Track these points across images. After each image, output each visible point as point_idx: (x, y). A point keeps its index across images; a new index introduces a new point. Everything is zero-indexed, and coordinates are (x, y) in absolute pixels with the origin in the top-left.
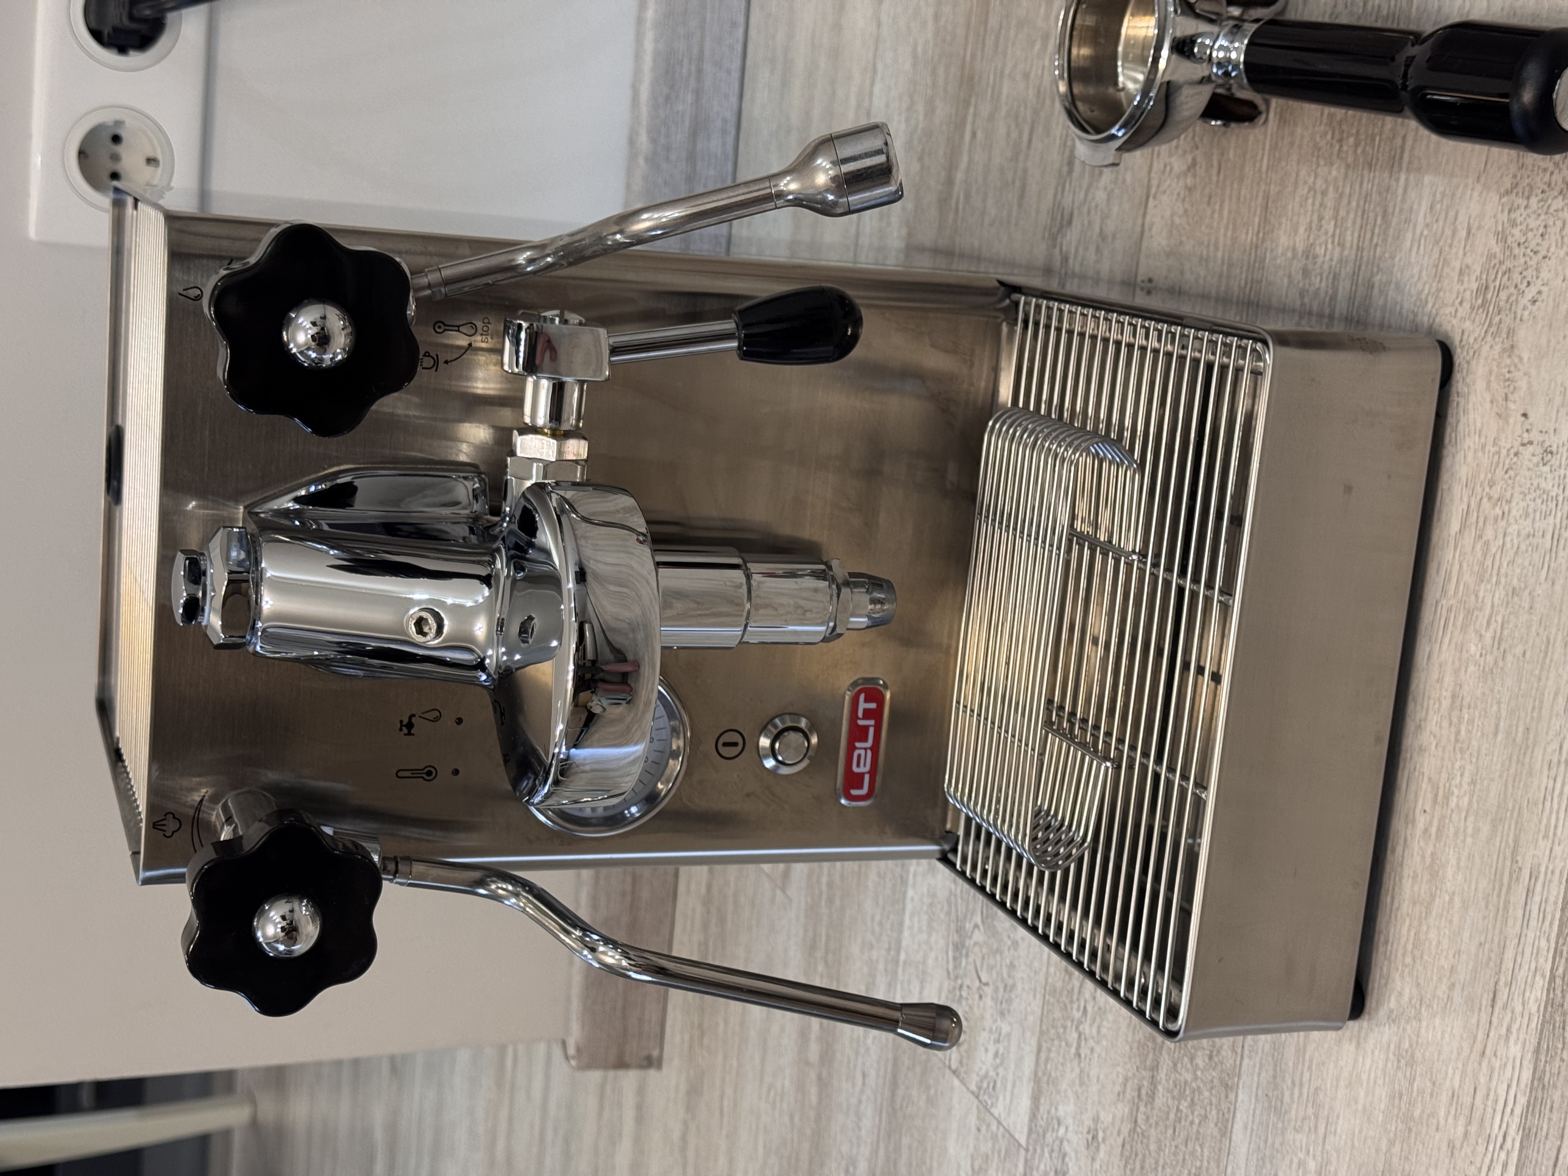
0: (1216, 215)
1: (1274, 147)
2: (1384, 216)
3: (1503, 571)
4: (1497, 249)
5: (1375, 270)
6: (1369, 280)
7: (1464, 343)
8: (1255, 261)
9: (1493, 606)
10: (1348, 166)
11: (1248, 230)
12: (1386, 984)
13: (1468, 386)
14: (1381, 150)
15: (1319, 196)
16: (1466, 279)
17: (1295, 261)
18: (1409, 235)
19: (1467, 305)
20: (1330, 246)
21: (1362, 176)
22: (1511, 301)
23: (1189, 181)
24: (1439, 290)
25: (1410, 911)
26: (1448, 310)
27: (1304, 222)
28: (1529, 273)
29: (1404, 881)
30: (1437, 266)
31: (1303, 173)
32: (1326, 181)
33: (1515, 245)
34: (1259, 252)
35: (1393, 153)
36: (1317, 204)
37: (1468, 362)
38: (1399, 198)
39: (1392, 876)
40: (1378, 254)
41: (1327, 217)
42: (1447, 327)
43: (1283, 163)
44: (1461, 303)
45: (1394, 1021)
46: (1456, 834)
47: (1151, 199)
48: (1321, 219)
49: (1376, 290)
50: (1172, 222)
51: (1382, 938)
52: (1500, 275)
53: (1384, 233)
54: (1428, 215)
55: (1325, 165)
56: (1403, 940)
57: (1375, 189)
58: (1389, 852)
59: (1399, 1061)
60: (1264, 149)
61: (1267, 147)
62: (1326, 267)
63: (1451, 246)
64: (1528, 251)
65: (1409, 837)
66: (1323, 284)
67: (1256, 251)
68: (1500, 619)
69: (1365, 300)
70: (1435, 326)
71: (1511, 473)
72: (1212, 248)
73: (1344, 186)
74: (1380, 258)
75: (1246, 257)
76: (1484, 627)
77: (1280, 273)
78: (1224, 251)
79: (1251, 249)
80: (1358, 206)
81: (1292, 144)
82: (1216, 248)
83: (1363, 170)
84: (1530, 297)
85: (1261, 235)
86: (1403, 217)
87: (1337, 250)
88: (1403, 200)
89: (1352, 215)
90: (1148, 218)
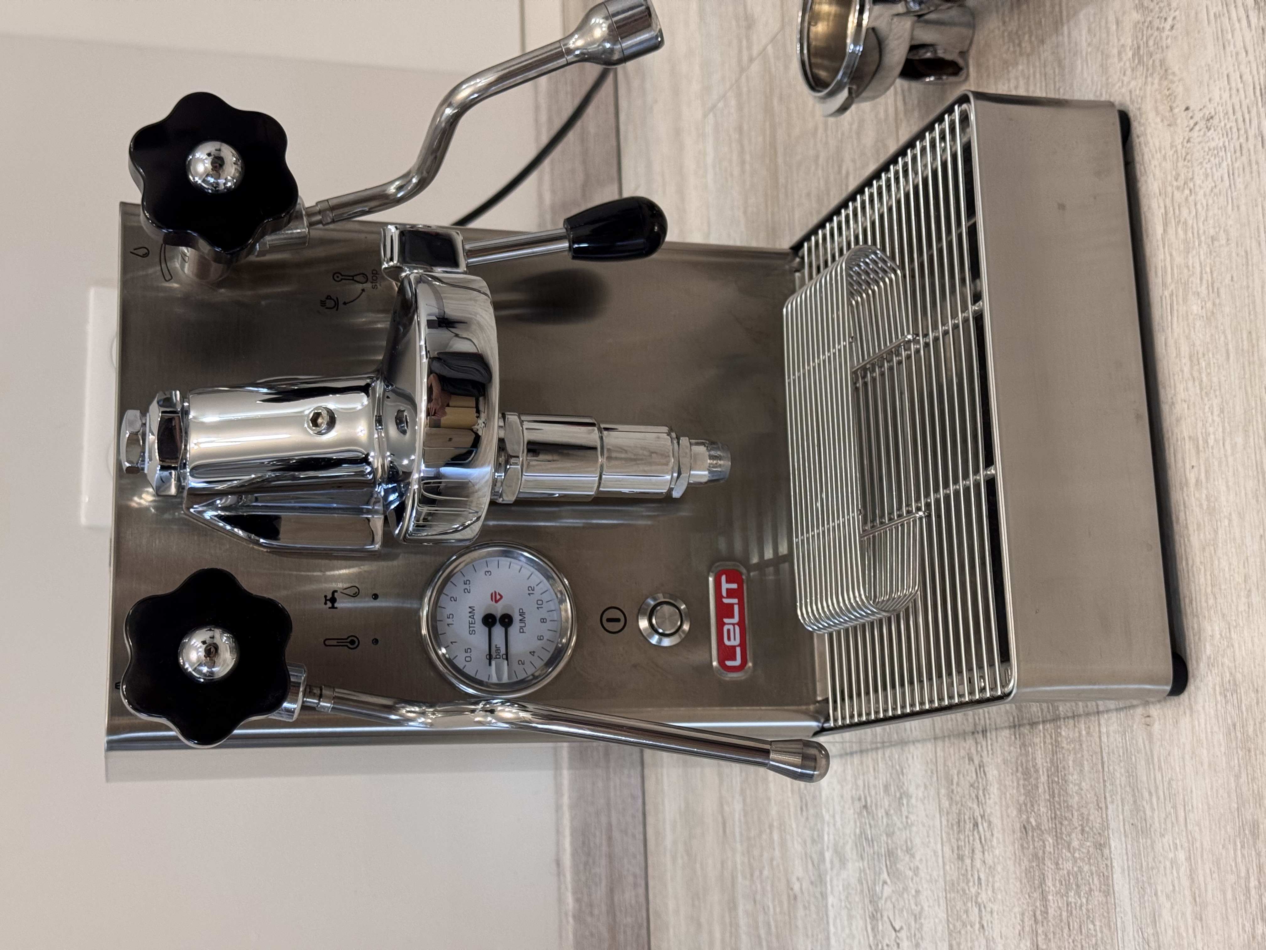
3: (1201, 232)
4: (1138, 16)
9: (1201, 264)
12: (1199, 639)
13: (1144, 125)
25: (1202, 560)
28: (1164, 12)
29: (1192, 538)
37: (1139, 109)
38: (1067, 44)
39: (1182, 542)
44: (1124, 74)
45: (1213, 666)
46: (1220, 463)
51: (1187, 601)
52: (1145, 32)
53: (1062, 74)
54: (1088, 37)
56: (1203, 588)
57: (1049, 53)
58: (1175, 524)
59: (1225, 696)
63: (1108, 43)
65: (1186, 498)
68: (1208, 270)
71: (1189, 157)
76: (1199, 286)
83: (1038, 48)
84: (1169, 27)
86: (1072, 54)
88: (1070, 43)
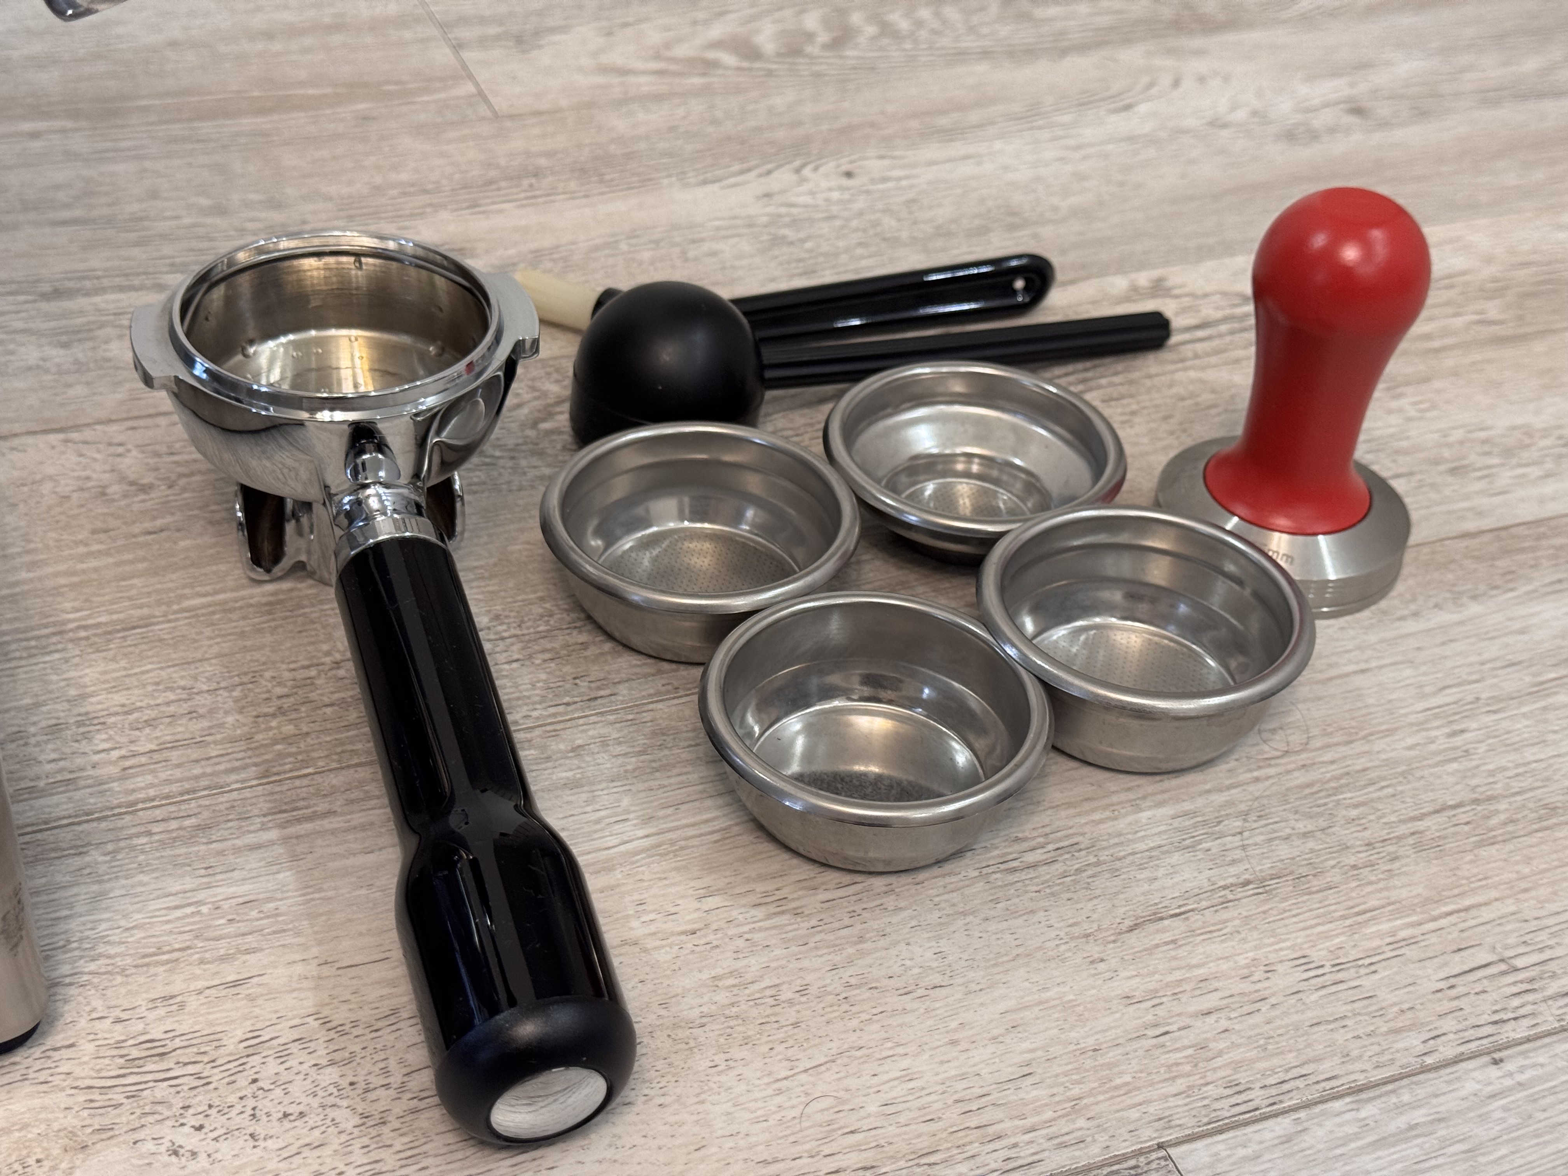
0: (82, 550)
1: (226, 609)
2: (199, 828)
4: (231, 1044)
5: (110, 847)
6: (89, 844)
7: (56, 1055)
8: (38, 638)
10: (249, 738)
11: (81, 610)
14: (298, 783)
15: (185, 707)
16: (161, 1012)
17: (66, 706)
18: (189, 883)
19: (118, 1033)
20: (115, 754)
21: (245, 768)
22: (159, 1108)
23: (115, 489)
24: (123, 971)
26: (98, 1003)
27: (135, 697)
28: (216, 1121)
30: (159, 952)
31: (208, 668)
32: (211, 711)
33: (250, 1074)
34: (54, 639)
35: (301, 804)
36: (172, 709)
38: (238, 842)
40: (135, 841)
41: (158, 733)
42: (69, 1012)
43: (208, 632)
44: (118, 1021)
47: (61, 436)
48: (150, 723)
49: (78, 862)
50: (41, 481)
52: (191, 1069)
53: (175, 839)
54: (234, 902)
55: (236, 701)
57: (235, 795)
60: (216, 592)
61: (222, 596)
62: (79, 761)
63: (202, 962)
64: (251, 1103)
66: (49, 767)
67: (54, 634)
69: (54, 850)
70: (59, 990)
72: (27, 558)
73: (215, 743)
74: (132, 848)
75: (35, 621)
77: (36, 687)
78: (31, 580)
79: (54, 624)
80: (197, 778)
81: (242, 635)
82: (32, 566)
83: (256, 765)
84: (179, 1141)
85: (83, 634)
86: (212, 861)
87: (114, 770)
88: (238, 850)
89: (178, 773)
90: (30, 440)
